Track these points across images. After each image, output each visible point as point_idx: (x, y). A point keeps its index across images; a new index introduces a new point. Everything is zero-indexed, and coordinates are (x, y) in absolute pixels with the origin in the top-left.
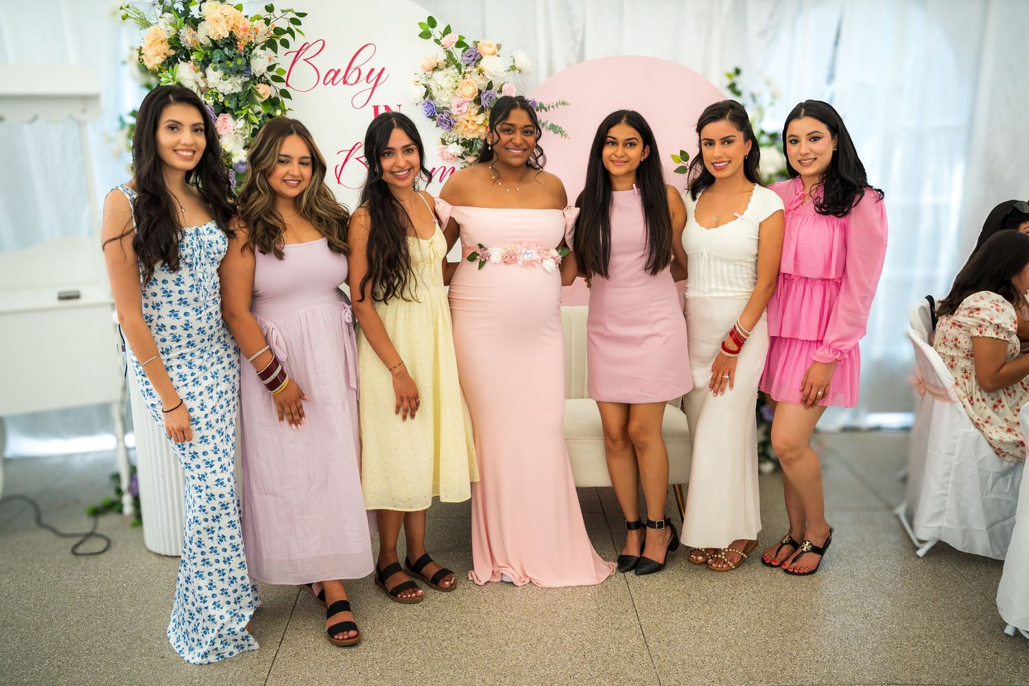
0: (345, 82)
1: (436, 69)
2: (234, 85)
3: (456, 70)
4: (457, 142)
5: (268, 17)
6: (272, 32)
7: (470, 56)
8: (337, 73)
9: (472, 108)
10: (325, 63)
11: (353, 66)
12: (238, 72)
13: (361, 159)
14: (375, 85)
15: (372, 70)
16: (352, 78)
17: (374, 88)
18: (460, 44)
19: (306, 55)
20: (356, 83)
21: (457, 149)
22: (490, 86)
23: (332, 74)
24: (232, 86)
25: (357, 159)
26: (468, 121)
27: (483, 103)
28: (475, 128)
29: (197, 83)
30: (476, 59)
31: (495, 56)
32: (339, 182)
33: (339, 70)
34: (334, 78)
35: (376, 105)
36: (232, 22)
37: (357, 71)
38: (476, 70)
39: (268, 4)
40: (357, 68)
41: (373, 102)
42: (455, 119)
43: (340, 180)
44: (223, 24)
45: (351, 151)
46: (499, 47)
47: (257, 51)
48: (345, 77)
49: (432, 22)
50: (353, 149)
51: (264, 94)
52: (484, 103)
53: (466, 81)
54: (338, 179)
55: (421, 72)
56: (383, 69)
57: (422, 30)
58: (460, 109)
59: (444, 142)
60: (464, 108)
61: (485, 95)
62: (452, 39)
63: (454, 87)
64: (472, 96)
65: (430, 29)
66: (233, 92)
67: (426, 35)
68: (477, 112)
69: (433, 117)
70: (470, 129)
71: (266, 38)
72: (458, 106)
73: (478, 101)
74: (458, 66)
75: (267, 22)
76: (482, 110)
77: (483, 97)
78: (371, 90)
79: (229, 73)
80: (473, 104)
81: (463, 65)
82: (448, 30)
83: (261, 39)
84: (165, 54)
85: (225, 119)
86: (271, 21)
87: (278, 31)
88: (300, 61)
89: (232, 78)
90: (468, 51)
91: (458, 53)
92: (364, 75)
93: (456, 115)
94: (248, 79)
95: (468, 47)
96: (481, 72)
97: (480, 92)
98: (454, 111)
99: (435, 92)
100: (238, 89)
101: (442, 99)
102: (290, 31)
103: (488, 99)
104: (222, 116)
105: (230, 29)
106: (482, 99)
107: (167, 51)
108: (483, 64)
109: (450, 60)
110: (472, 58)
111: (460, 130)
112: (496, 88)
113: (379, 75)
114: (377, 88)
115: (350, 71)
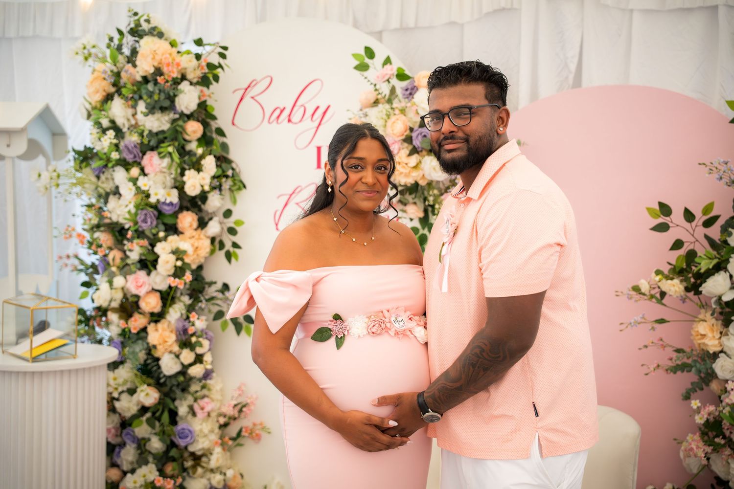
0: (289, 121)
1: (375, 104)
2: (161, 122)
5: (200, 52)
6: (205, 68)
7: (407, 90)
8: (282, 111)
9: (403, 149)
10: (271, 101)
11: (299, 103)
12: (163, 109)
13: (301, 204)
14: (320, 124)
15: (318, 108)
16: (296, 117)
17: (318, 127)
18: (402, 76)
19: (252, 92)
20: (301, 121)
23: (278, 112)
24: (158, 123)
25: (297, 204)
27: (414, 143)
28: (407, 171)
29: (128, 120)
30: (412, 91)
32: (277, 228)
33: (284, 108)
34: (278, 117)
35: (319, 145)
36: (158, 58)
37: (302, 109)
39: (196, 38)
40: (302, 106)
41: (317, 142)
43: (279, 226)
44: (149, 59)
45: (291, 195)
47: (184, 86)
48: (290, 115)
49: (370, 53)
50: (293, 193)
51: (194, 132)
52: (417, 142)
54: (277, 225)
56: (329, 107)
57: (356, 63)
60: (395, 148)
61: (418, 132)
62: (391, 70)
64: (403, 135)
65: (367, 60)
66: (160, 129)
67: (362, 67)
68: (408, 152)
70: (401, 173)
71: (199, 73)
73: (409, 140)
75: (198, 57)
76: (414, 151)
77: (415, 135)
78: (314, 130)
79: (152, 109)
80: (405, 144)
82: (388, 61)
83: (193, 75)
84: (104, 91)
85: (152, 157)
86: (203, 57)
87: (210, 66)
88: (247, 99)
89: (158, 115)
92: (309, 112)
94: (177, 116)
97: (411, 130)
100: (166, 126)
102: (220, 66)
103: (420, 137)
104: (149, 154)
105: (156, 64)
106: (413, 138)
107: (106, 89)
108: (417, 98)
110: (408, 92)
113: (325, 113)
114: (321, 127)
115: (295, 109)
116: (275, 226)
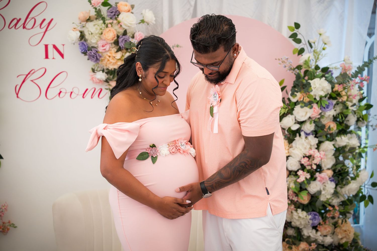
0: (24, 27)
1: (89, 20)
3: (102, 22)
4: (103, 71)
7: (112, 13)
8: (18, 21)
9: (112, 48)
11: (31, 16)
13: (34, 81)
14: (46, 30)
15: (44, 20)
16: (30, 25)
17: (45, 33)
18: (106, 4)
20: (32, 28)
21: (102, 76)
22: (125, 33)
23: (15, 21)
25: (31, 81)
26: (110, 57)
28: (115, 61)
30: (115, 14)
31: (129, 14)
32: (18, 97)
33: (20, 19)
34: (16, 25)
37: (33, 20)
38: (115, 22)
40: (33, 18)
42: (101, 54)
43: (19, 95)
45: (27, 75)
46: (133, 7)
48: (24, 24)
50: (29, 74)
52: (121, 44)
53: (108, 29)
54: (17, 94)
55: (78, 22)
56: (52, 20)
58: (104, 48)
59: (93, 70)
60: (107, 47)
61: (122, 38)
62: (99, 0)
63: (100, 32)
64: (113, 39)
68: (116, 51)
69: (85, 53)
70: (112, 63)
72: (103, 46)
73: (116, 43)
74: (103, 19)
76: (120, 49)
77: (120, 40)
78: (43, 34)
80: (114, 45)
81: (107, 18)
90: (111, 9)
91: (104, 10)
92: (38, 23)
93: (102, 53)
95: (111, 6)
96: (119, 23)
97: (118, 37)
98: (100, 49)
99: (87, 36)
101: (92, 40)
103: (124, 41)
106: (120, 42)
108: (120, 18)
109: (99, 15)
111: (104, 62)
112: (129, 34)
113: (49, 23)
114: (47, 32)
115: (28, 20)
116: (16, 95)
